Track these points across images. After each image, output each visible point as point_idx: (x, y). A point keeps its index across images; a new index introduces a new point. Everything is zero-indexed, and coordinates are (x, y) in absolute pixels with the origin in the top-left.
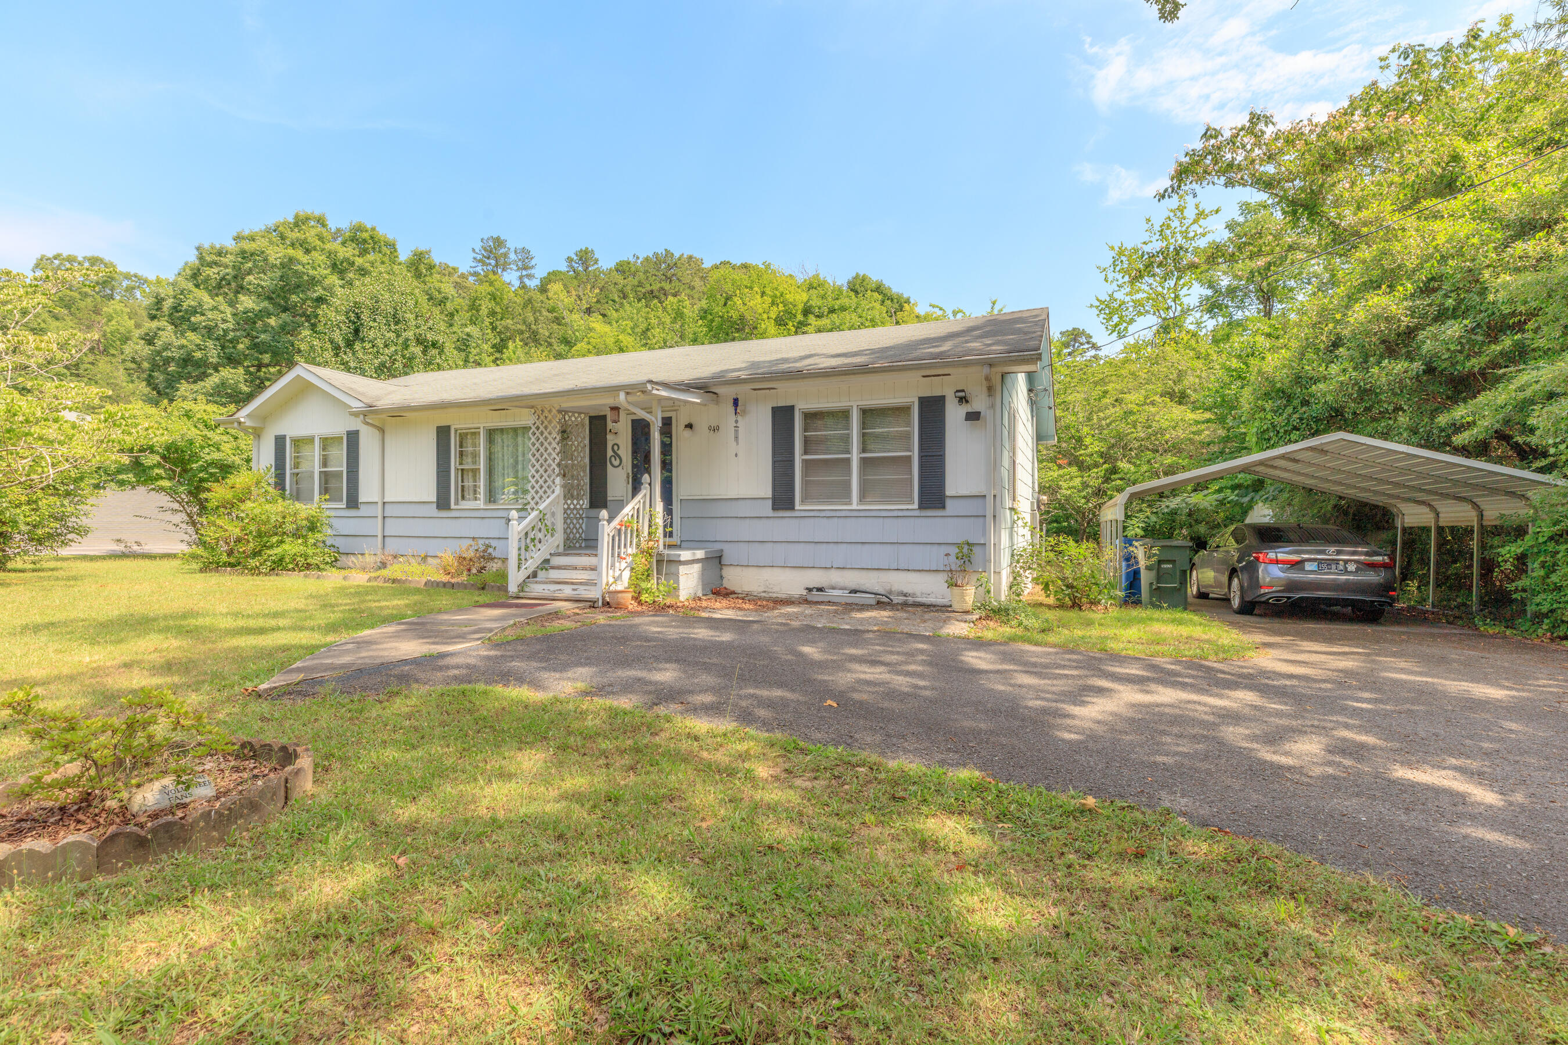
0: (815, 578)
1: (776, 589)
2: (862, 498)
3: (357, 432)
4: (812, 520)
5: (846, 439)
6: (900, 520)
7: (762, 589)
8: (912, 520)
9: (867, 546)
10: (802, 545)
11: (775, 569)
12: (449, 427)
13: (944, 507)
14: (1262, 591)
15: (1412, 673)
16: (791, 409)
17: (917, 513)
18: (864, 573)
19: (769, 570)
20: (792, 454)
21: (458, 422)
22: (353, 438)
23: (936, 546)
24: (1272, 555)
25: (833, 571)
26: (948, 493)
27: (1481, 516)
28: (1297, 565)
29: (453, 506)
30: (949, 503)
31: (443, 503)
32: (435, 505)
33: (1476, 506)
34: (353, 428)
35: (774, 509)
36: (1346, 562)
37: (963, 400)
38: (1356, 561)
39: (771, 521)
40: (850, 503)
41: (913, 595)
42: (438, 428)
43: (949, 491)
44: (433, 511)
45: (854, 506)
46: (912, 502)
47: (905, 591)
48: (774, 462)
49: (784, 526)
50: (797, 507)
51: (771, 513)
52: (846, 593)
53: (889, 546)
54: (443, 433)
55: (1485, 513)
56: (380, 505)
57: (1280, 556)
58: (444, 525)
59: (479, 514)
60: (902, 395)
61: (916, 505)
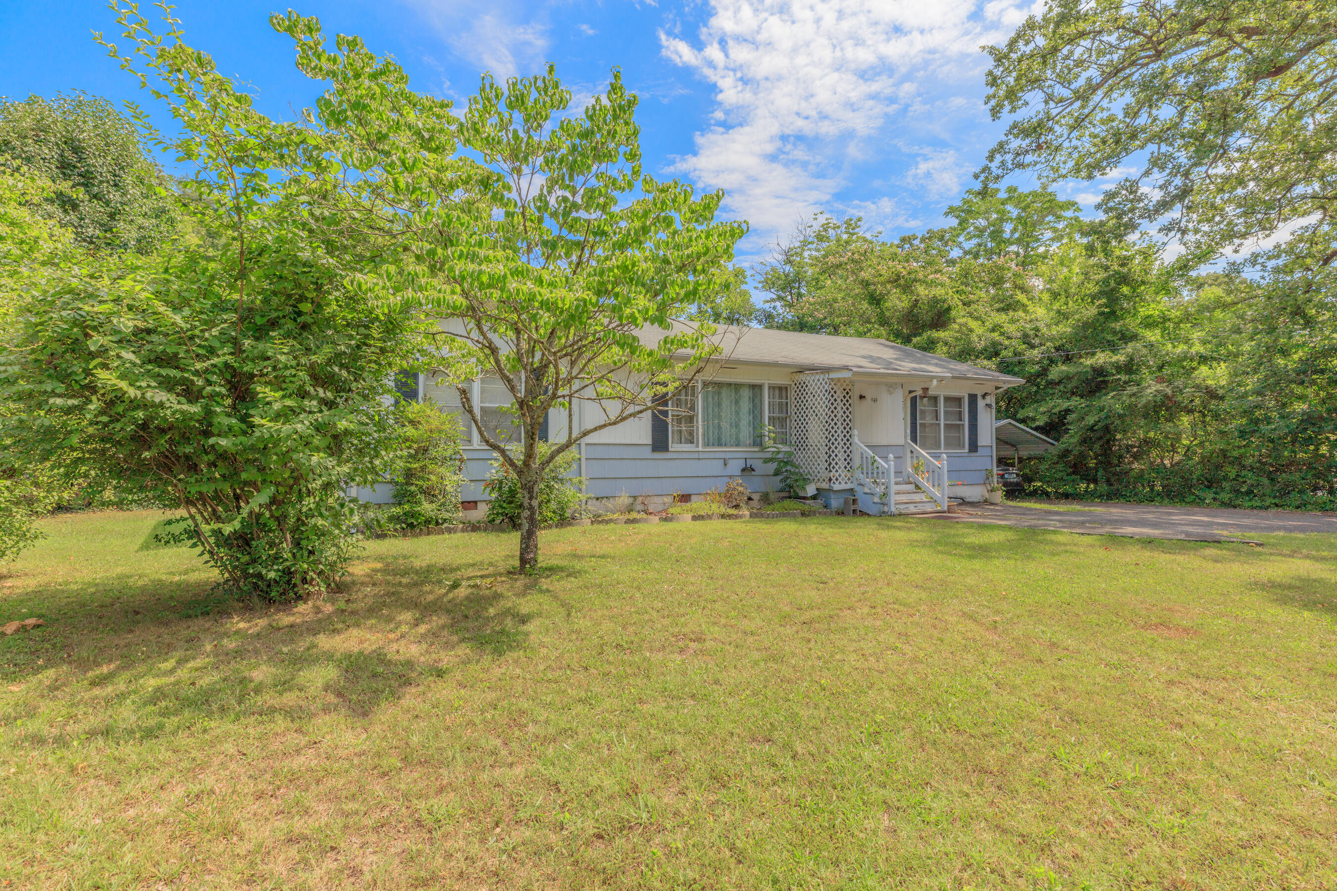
2: (946, 446)
5: (938, 413)
6: (960, 458)
8: (965, 458)
17: (967, 454)
20: (916, 419)
23: (975, 472)
26: (979, 444)
29: (670, 449)
30: (978, 449)
31: (660, 443)
32: (650, 448)
33: (1017, 450)
37: (984, 397)
40: (940, 448)
44: (647, 452)
45: (943, 450)
46: (964, 448)
47: (965, 496)
53: (956, 472)
56: (582, 446)
59: (696, 456)
60: (963, 392)
61: (967, 450)
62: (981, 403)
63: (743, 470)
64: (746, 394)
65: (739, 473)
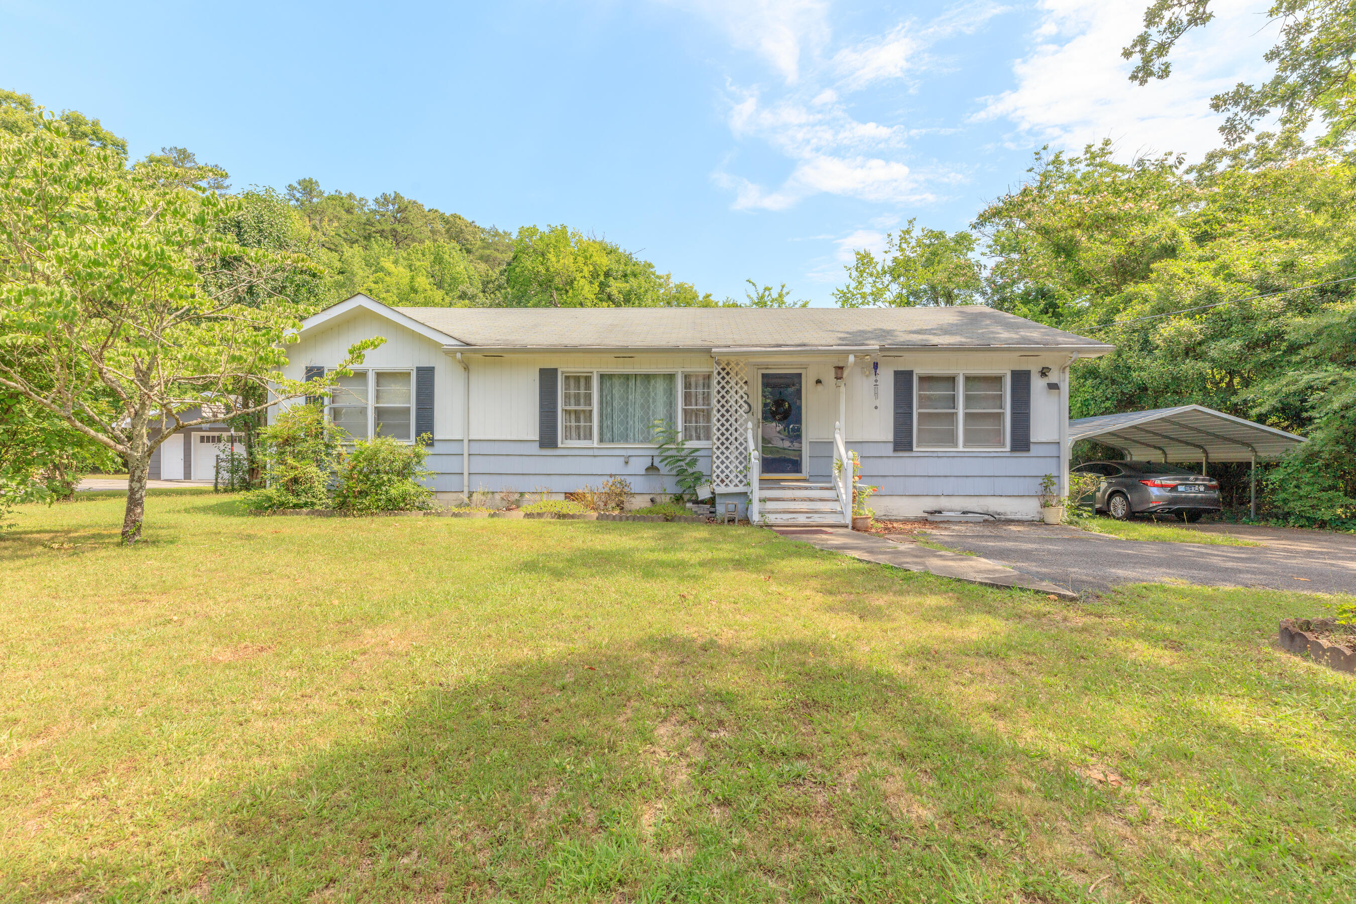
0: (931, 504)
1: (895, 513)
2: (967, 442)
3: (431, 370)
4: (926, 459)
5: (953, 399)
6: (995, 459)
7: (883, 513)
8: (1004, 459)
9: (970, 479)
10: (918, 478)
11: (894, 498)
12: (556, 370)
13: (1029, 450)
14: (1151, 505)
15: (1234, 553)
16: (910, 373)
17: (1008, 454)
18: (967, 499)
19: (888, 498)
20: (911, 407)
21: (566, 367)
22: (426, 377)
23: (1022, 479)
24: (1158, 482)
25: (942, 498)
26: (1032, 440)
27: (1207, 458)
28: (1174, 488)
29: (560, 445)
30: (1032, 446)
31: (548, 439)
32: (537, 444)
33: (1205, 452)
34: (425, 364)
35: (895, 450)
36: (1199, 485)
37: (1044, 373)
38: (1204, 485)
39: (891, 460)
40: (956, 446)
41: (1005, 514)
42: (541, 370)
43: (1033, 439)
44: (535, 449)
45: (961, 448)
46: (1004, 445)
47: (999, 511)
48: (896, 414)
49: (904, 464)
50: (915, 449)
51: (891, 453)
52: (958, 514)
53: (986, 479)
54: (548, 377)
55: (1210, 455)
56: (466, 442)
57: (1164, 483)
58: (550, 462)
59: (591, 452)
60: (1003, 368)
61: (1008, 448)
62: (1038, 384)
63: (647, 469)
64: (660, 387)
65: (644, 472)
